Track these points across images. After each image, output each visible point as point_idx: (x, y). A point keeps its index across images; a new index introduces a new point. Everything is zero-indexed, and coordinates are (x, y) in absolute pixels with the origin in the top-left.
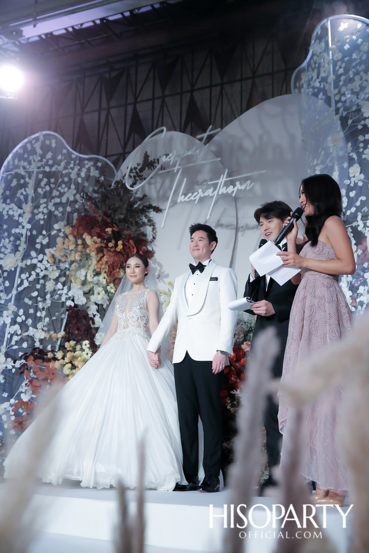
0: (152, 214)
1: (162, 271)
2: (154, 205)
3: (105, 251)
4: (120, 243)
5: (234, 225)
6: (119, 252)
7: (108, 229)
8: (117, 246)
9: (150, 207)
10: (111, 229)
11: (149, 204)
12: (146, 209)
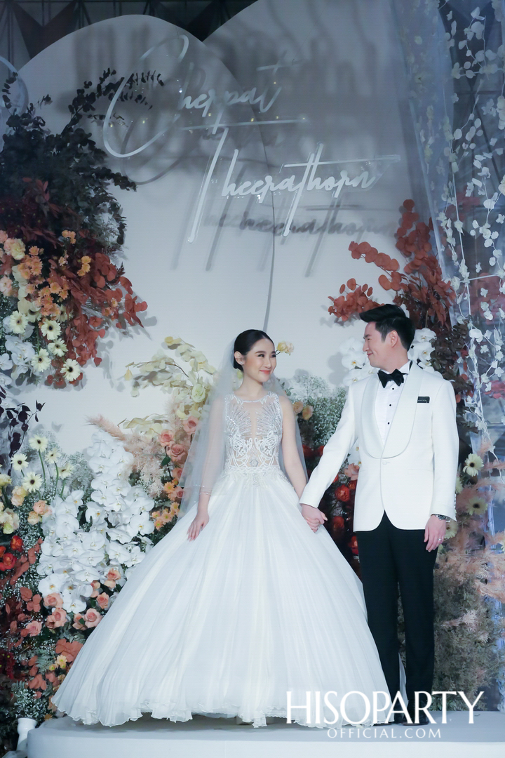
2: (115, 171)
3: (52, 275)
4: (86, 260)
5: (270, 223)
6: (80, 277)
7: (67, 234)
8: (79, 267)
9: (107, 174)
10: (73, 233)
11: (104, 168)
12: (97, 177)
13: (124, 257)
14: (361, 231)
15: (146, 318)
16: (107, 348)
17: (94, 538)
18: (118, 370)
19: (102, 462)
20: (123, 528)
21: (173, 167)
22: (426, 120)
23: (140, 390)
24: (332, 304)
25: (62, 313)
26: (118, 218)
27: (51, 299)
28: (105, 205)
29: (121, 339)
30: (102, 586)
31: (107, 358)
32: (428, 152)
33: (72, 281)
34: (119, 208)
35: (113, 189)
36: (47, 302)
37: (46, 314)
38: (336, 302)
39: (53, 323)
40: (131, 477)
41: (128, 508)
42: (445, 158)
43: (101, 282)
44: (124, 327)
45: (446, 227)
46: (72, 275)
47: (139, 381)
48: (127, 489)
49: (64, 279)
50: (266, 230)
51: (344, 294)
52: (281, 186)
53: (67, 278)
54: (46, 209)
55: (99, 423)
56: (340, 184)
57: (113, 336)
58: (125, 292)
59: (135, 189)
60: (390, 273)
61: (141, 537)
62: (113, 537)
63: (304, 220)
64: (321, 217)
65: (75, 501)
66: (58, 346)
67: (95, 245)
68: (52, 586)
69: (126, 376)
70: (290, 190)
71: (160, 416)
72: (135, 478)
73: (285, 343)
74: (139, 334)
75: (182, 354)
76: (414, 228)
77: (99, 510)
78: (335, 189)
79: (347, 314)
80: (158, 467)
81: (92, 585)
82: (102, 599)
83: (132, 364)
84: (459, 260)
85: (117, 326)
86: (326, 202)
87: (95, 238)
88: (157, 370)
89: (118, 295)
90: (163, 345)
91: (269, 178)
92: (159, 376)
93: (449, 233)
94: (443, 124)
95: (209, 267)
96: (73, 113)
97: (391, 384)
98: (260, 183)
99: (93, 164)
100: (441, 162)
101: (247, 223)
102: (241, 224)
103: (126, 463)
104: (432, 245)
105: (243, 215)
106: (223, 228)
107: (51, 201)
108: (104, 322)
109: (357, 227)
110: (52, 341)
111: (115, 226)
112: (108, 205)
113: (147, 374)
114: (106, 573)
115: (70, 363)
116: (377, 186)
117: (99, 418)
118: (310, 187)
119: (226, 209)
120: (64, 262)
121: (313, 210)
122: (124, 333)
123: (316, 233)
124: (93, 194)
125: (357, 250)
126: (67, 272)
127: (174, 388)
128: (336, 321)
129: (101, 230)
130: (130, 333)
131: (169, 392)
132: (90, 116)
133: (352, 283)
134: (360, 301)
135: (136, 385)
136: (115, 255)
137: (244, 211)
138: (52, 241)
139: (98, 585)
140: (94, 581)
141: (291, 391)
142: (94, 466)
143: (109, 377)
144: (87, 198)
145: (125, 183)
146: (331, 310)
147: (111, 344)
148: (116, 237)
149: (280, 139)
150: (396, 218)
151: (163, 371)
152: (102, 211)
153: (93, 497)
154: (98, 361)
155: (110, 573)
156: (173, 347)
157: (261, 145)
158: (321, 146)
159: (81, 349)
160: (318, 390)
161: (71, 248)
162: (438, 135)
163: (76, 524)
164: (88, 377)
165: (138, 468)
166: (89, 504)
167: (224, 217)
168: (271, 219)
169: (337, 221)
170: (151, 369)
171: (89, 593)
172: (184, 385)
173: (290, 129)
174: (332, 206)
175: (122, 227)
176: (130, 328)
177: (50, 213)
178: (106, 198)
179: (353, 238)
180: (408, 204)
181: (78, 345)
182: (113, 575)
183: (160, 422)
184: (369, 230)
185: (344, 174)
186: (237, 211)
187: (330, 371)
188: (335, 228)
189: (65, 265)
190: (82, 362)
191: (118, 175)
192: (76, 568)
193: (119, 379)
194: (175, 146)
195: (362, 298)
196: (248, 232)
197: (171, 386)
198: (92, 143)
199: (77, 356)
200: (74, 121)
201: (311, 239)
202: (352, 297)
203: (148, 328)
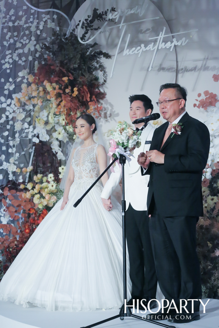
0: (103, 60)
1: (113, 110)
2: (104, 51)
4: (75, 89)
8: (73, 92)
9: (101, 53)
11: (100, 51)
12: (97, 55)
13: (107, 88)
15: (115, 113)
50: (172, 72)
59: (111, 58)
63: (192, 66)
64: (200, 64)
66: (70, 128)
74: (112, 120)
96: (85, 29)
101: (161, 69)
102: (158, 70)
105: (159, 65)
109: (217, 68)
120: (68, 91)
122: (106, 121)
123: (197, 71)
125: (216, 78)
130: (109, 121)
133: (206, 92)
136: (104, 87)
145: (107, 56)
169: (207, 65)
188: (206, 68)
191: (105, 53)
196: (162, 72)
203: (116, 118)
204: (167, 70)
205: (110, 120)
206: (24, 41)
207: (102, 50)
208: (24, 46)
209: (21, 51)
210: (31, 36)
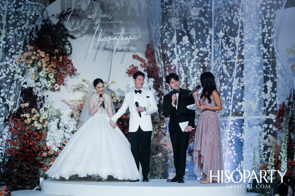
2: (70, 34)
3: (52, 61)
4: (61, 57)
5: (111, 49)
6: (59, 62)
7: (56, 50)
8: (59, 59)
9: (68, 35)
10: (58, 50)
11: (67, 33)
12: (65, 36)
13: (72, 57)
14: (136, 52)
15: (77, 73)
16: (66, 81)
17: (61, 131)
18: (69, 87)
19: (64, 111)
20: (69, 129)
21: (86, 33)
22: (153, 23)
23: (75, 92)
24: (127, 71)
25: (54, 72)
26: (70, 47)
27: (51, 68)
28: (67, 43)
29: (70, 79)
30: (63, 144)
31: (67, 84)
32: (154, 31)
33: (57, 63)
34: (71, 44)
35: (69, 39)
36: (50, 68)
37: (50, 72)
38: (128, 70)
39: (52, 74)
40: (71, 115)
41: (70, 124)
42: (158, 33)
43: (65, 63)
44: (71, 76)
45: (158, 51)
46: (57, 61)
47: (75, 90)
48: (70, 119)
49: (55, 62)
50: (110, 51)
51: (130, 68)
52: (113, 39)
53: (56, 62)
54: (51, 44)
55: (64, 101)
56: (129, 39)
57: (68, 78)
58: (71, 66)
59: (75, 39)
60: (143, 63)
61: (74, 132)
62: (66, 131)
63: (120, 48)
64: (125, 48)
65: (57, 122)
66: (53, 80)
67: (64, 54)
68: (50, 144)
69: (71, 88)
70: (116, 40)
71: (80, 100)
72: (72, 116)
73: (113, 81)
74: (75, 77)
75: (86, 83)
76: (150, 52)
77: (63, 124)
78: (128, 40)
79: (131, 74)
80: (79, 113)
81: (60, 144)
82: (63, 147)
83: (73, 85)
84: (161, 60)
85: (69, 75)
86: (126, 44)
87: (64, 52)
88: (79, 87)
89: (69, 67)
90: (81, 81)
91: (110, 37)
92: (80, 89)
93: (159, 53)
94: (157, 24)
95: (94, 60)
96: (59, 19)
97: (138, 93)
98: (108, 38)
99: (64, 32)
100: (157, 34)
101: (105, 49)
102: (103, 49)
103: (70, 112)
104: (155, 56)
105: (104, 47)
106: (98, 50)
107: (52, 42)
108: (66, 74)
109: (135, 51)
110: (51, 79)
111: (69, 49)
112: (68, 43)
113: (77, 88)
114: (64, 141)
115: (56, 85)
116: (139, 40)
117: (64, 100)
118: (121, 39)
119: (100, 45)
121: (123, 46)
122: (71, 77)
123: (124, 52)
124: (64, 40)
125: (135, 57)
126: (56, 61)
127: (84, 92)
128: (128, 76)
129: (66, 50)
131: (83, 93)
132: (64, 20)
133: (133, 65)
134: (135, 70)
135: (74, 91)
136: (69, 56)
137: (104, 45)
138: (52, 52)
139: (62, 144)
140: (61, 143)
141: (116, 94)
142: (62, 112)
143: (67, 89)
144: (62, 41)
145: (73, 38)
146: (127, 73)
147: (67, 80)
148: (70, 52)
149: (115, 27)
150: (145, 49)
151: (81, 87)
152: (66, 45)
153: (61, 120)
154: (64, 85)
155: (65, 141)
156: (84, 81)
157: (110, 28)
158: (124, 29)
159: (59, 81)
160: (123, 93)
161: (57, 54)
162: (156, 27)
163: (57, 128)
164: (61, 89)
165: (73, 113)
166: (60, 122)
167: (99, 47)
168: (112, 48)
169: (129, 49)
170: (78, 87)
171: (59, 146)
172: (87, 91)
173: (118, 24)
174: (128, 45)
175: (71, 49)
176: (73, 76)
177: (52, 45)
178: (67, 41)
179: (134, 54)
180: (148, 45)
181: (59, 80)
182: (66, 141)
183: (80, 101)
184: (138, 52)
185: (130, 36)
186: (102, 45)
187: (127, 89)
188: (129, 51)
189: (55, 59)
190: (60, 85)
191: (71, 35)
192: (56, 139)
193: (69, 89)
194: (86, 28)
195: (135, 69)
196: (105, 51)
197: (83, 92)
198: (64, 27)
199: (59, 83)
200: (60, 21)
201: (122, 54)
202: (133, 69)
203: (77, 76)
204: (108, 50)
205: (73, 77)
206: (22, 22)
207: (69, 33)
208: (22, 25)
209: (19, 28)
210: (26, 19)
